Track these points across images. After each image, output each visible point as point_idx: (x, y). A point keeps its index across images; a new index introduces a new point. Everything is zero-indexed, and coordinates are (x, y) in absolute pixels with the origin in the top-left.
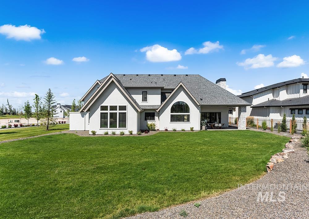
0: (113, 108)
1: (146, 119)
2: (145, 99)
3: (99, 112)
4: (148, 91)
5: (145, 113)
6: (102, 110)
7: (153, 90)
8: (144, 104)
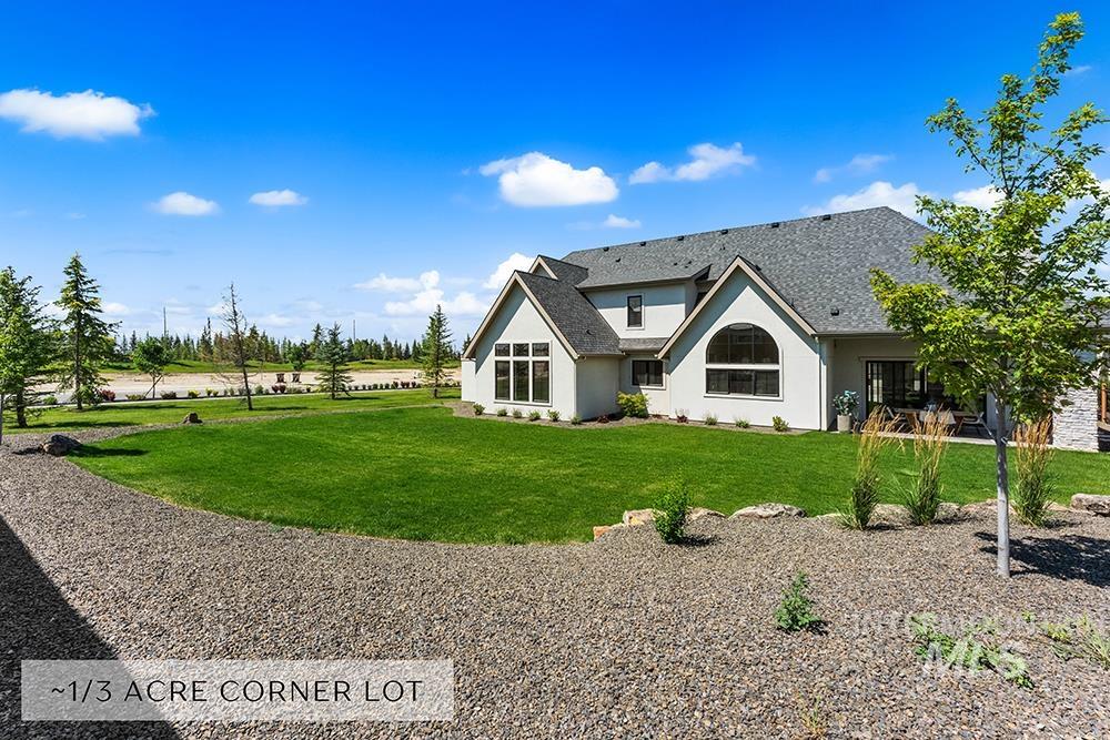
0: (521, 349)
1: (636, 382)
2: (635, 319)
3: (492, 359)
4: (646, 294)
5: (634, 361)
6: (498, 353)
7: (661, 289)
8: (635, 333)
